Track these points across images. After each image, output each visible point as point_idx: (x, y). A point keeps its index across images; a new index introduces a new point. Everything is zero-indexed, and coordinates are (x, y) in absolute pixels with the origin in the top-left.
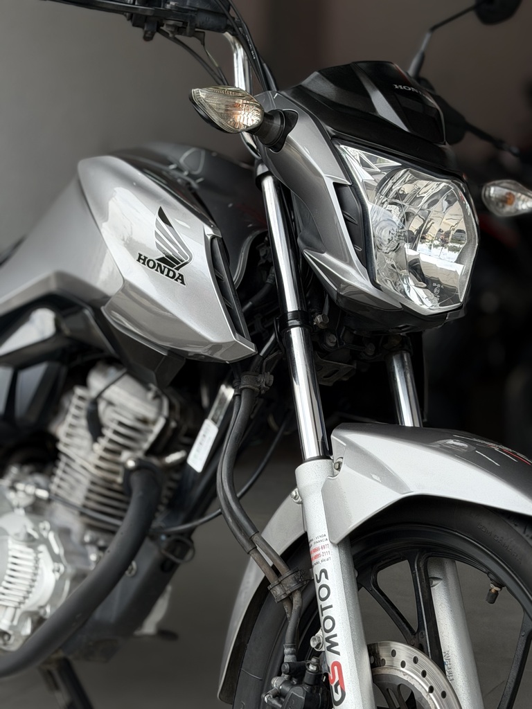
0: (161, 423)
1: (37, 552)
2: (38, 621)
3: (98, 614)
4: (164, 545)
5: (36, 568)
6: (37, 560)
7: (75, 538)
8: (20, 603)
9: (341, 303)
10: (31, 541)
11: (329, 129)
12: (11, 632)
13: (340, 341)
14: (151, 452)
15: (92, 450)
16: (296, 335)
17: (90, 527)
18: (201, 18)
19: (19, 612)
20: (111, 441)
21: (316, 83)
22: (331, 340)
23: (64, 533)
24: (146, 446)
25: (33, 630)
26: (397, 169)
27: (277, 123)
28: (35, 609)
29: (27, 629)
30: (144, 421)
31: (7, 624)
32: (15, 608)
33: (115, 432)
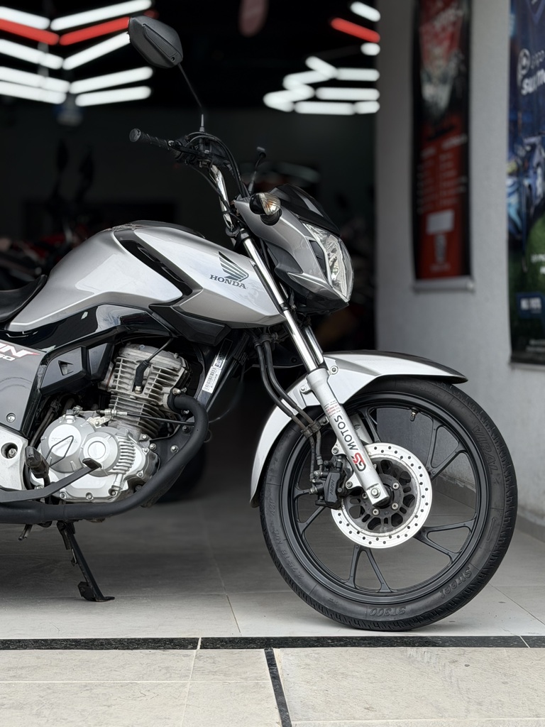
0: (183, 370)
1: (132, 443)
5: (134, 451)
6: (133, 447)
8: (126, 471)
12: (117, 489)
15: (134, 391)
19: (125, 476)
24: (174, 384)
28: (135, 473)
30: (174, 370)
31: (117, 484)
32: (123, 474)
33: (160, 376)
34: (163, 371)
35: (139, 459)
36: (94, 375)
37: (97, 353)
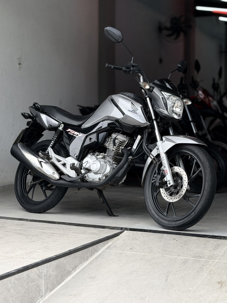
0: (127, 141)
1: (106, 164)
2: (106, 177)
3: (117, 175)
4: (129, 162)
5: (106, 166)
6: (106, 165)
7: (111, 163)
8: (104, 173)
9: (163, 117)
10: (105, 163)
11: (160, 89)
12: (101, 179)
13: (161, 124)
14: (125, 147)
15: (113, 148)
16: (155, 122)
17: (114, 161)
18: (136, 71)
19: (103, 175)
20: (118, 145)
21: (156, 82)
22: (160, 124)
23: (109, 162)
24: (124, 146)
25: (105, 178)
26: (171, 95)
27: (151, 88)
28: (106, 174)
29: (104, 178)
30: (124, 141)
31: (101, 177)
32: (103, 174)
33: (119, 143)
34: (120, 141)
35: (108, 169)
36: (100, 142)
37: (101, 135)
